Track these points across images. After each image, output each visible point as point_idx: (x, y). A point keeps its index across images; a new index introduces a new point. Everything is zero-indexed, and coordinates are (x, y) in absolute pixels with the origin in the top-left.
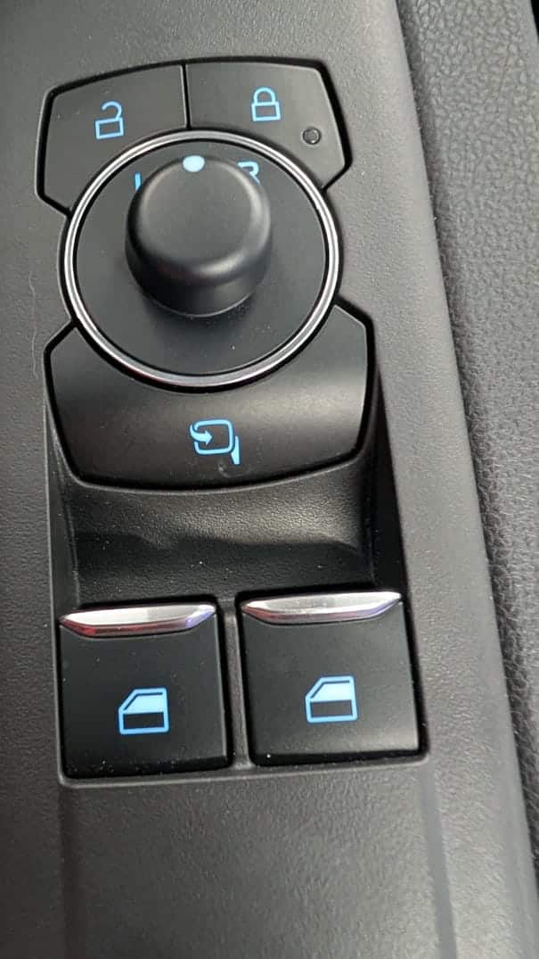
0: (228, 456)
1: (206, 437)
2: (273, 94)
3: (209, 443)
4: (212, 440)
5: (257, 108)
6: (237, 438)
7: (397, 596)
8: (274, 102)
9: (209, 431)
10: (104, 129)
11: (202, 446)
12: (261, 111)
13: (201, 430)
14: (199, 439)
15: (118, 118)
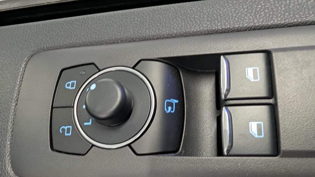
0: (176, 104)
1: (170, 108)
2: (68, 83)
3: (172, 107)
4: (171, 106)
5: (71, 87)
6: (171, 99)
7: (222, 57)
8: (71, 83)
9: (169, 106)
10: (68, 132)
11: (172, 110)
12: (72, 86)
13: (168, 109)
14: (170, 110)
15: (66, 128)
